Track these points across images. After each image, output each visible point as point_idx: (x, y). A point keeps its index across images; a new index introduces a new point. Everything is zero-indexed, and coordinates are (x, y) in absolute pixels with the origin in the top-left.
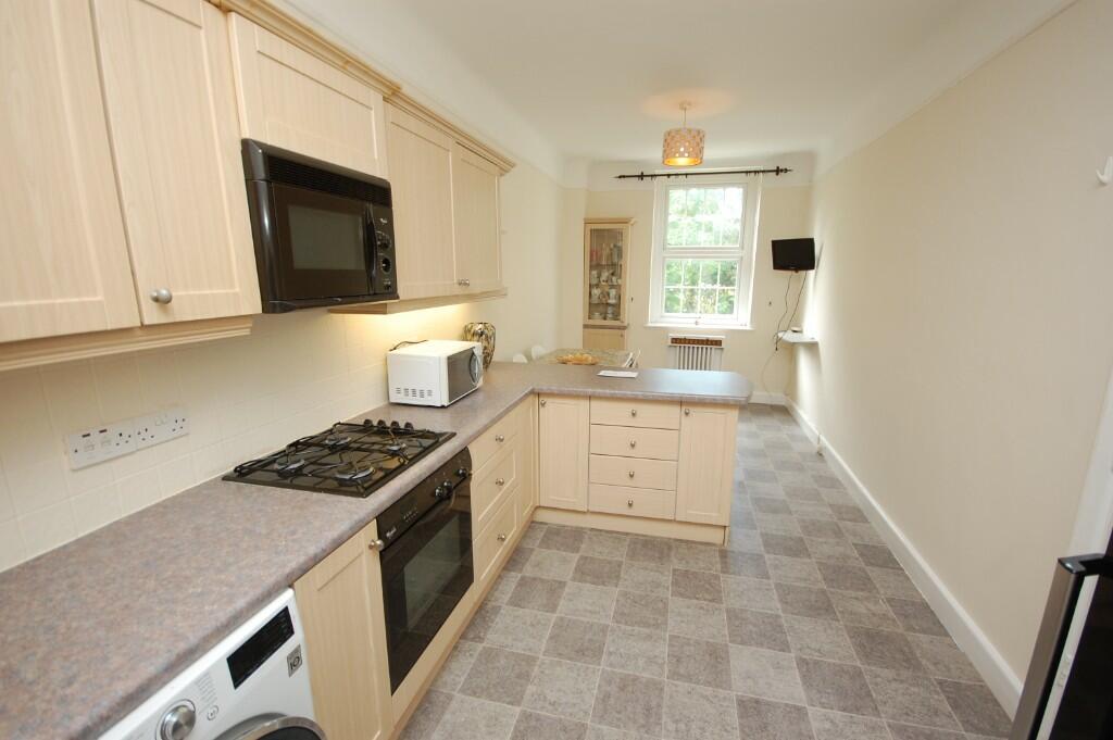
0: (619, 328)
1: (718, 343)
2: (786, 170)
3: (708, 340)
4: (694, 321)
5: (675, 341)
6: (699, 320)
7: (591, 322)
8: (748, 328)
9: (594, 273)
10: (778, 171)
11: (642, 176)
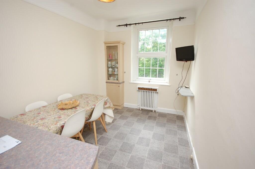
0: (118, 83)
1: (155, 90)
2: (183, 18)
3: (151, 89)
4: (148, 80)
5: (139, 88)
6: (150, 80)
7: (108, 81)
8: (168, 84)
9: (109, 63)
10: (180, 19)
11: (126, 25)
